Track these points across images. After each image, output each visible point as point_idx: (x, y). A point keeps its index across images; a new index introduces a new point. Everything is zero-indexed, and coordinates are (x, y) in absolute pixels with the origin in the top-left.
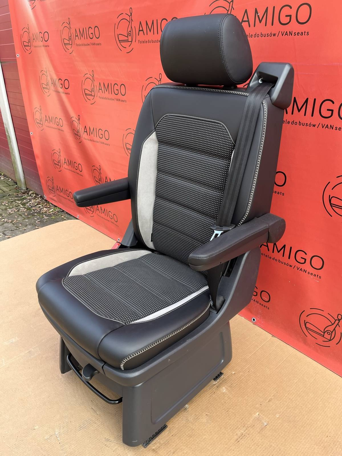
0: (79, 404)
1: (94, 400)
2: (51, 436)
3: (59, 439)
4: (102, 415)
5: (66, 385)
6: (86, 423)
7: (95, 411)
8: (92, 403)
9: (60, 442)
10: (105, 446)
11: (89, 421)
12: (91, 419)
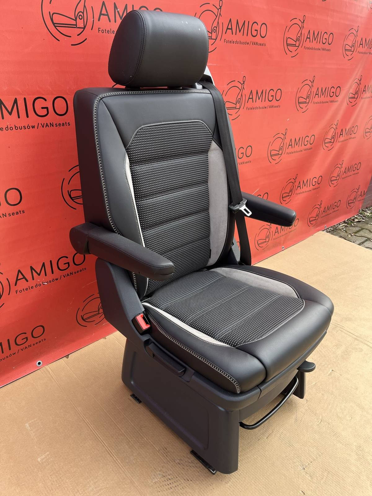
0: (264, 452)
1: (258, 438)
2: (307, 473)
3: (308, 464)
4: (273, 428)
5: (242, 473)
6: (284, 441)
7: (270, 435)
8: (261, 439)
9: (309, 463)
10: (302, 421)
11: (281, 439)
12: (279, 437)
